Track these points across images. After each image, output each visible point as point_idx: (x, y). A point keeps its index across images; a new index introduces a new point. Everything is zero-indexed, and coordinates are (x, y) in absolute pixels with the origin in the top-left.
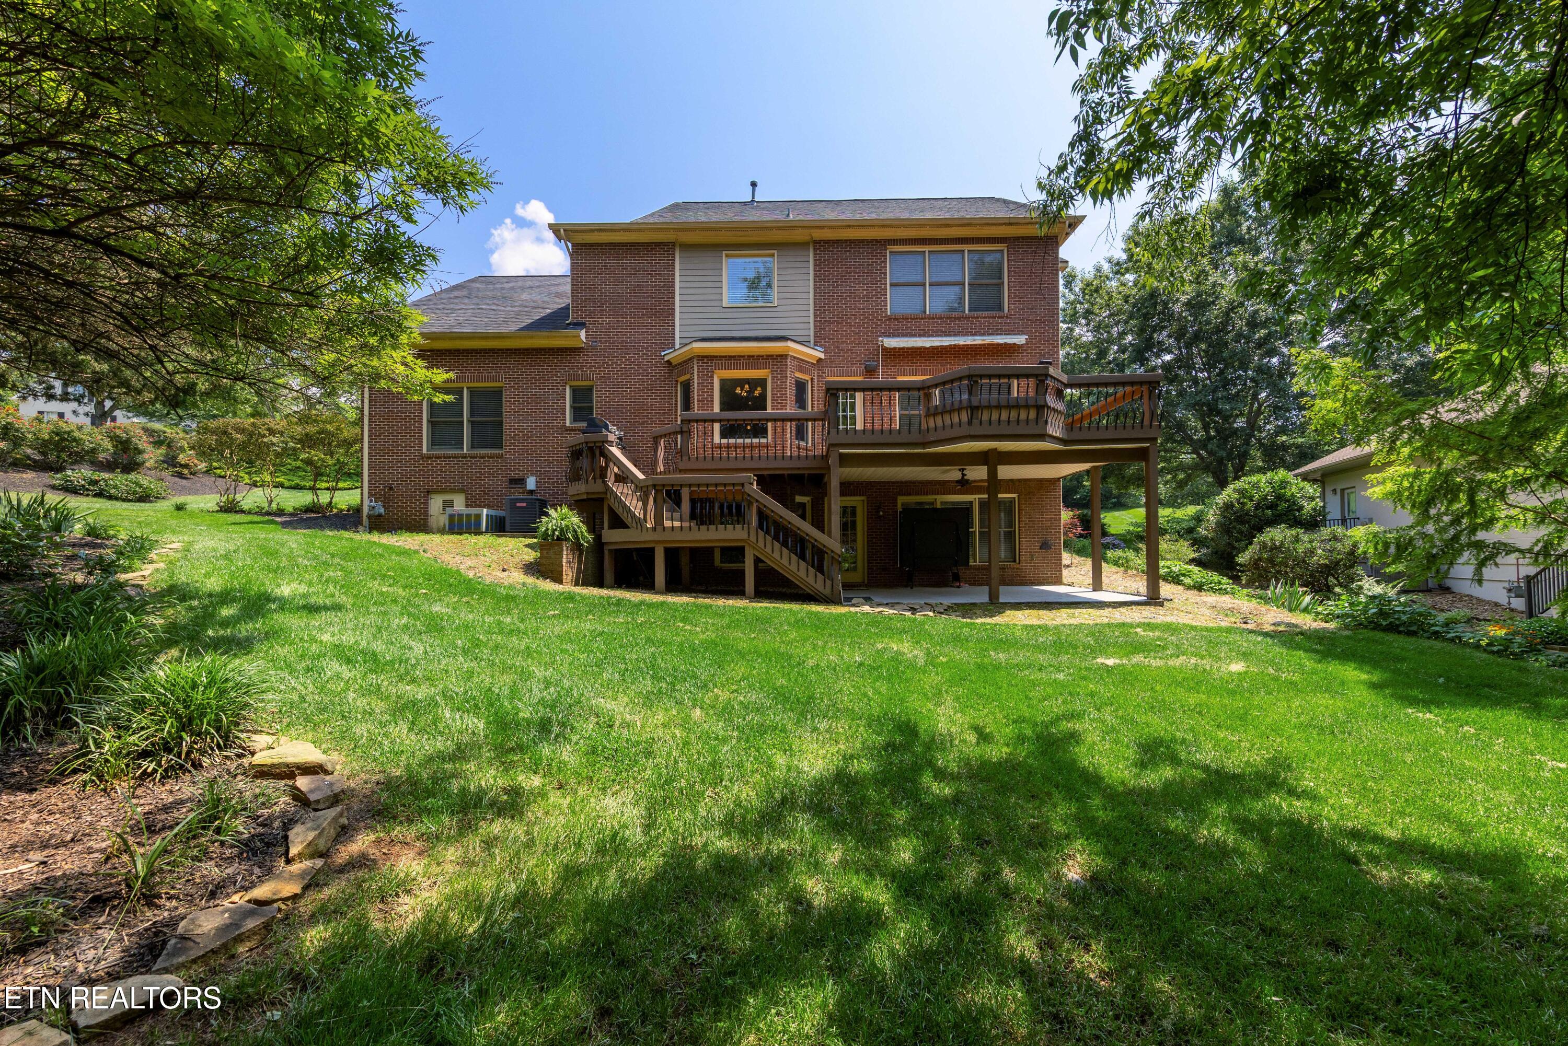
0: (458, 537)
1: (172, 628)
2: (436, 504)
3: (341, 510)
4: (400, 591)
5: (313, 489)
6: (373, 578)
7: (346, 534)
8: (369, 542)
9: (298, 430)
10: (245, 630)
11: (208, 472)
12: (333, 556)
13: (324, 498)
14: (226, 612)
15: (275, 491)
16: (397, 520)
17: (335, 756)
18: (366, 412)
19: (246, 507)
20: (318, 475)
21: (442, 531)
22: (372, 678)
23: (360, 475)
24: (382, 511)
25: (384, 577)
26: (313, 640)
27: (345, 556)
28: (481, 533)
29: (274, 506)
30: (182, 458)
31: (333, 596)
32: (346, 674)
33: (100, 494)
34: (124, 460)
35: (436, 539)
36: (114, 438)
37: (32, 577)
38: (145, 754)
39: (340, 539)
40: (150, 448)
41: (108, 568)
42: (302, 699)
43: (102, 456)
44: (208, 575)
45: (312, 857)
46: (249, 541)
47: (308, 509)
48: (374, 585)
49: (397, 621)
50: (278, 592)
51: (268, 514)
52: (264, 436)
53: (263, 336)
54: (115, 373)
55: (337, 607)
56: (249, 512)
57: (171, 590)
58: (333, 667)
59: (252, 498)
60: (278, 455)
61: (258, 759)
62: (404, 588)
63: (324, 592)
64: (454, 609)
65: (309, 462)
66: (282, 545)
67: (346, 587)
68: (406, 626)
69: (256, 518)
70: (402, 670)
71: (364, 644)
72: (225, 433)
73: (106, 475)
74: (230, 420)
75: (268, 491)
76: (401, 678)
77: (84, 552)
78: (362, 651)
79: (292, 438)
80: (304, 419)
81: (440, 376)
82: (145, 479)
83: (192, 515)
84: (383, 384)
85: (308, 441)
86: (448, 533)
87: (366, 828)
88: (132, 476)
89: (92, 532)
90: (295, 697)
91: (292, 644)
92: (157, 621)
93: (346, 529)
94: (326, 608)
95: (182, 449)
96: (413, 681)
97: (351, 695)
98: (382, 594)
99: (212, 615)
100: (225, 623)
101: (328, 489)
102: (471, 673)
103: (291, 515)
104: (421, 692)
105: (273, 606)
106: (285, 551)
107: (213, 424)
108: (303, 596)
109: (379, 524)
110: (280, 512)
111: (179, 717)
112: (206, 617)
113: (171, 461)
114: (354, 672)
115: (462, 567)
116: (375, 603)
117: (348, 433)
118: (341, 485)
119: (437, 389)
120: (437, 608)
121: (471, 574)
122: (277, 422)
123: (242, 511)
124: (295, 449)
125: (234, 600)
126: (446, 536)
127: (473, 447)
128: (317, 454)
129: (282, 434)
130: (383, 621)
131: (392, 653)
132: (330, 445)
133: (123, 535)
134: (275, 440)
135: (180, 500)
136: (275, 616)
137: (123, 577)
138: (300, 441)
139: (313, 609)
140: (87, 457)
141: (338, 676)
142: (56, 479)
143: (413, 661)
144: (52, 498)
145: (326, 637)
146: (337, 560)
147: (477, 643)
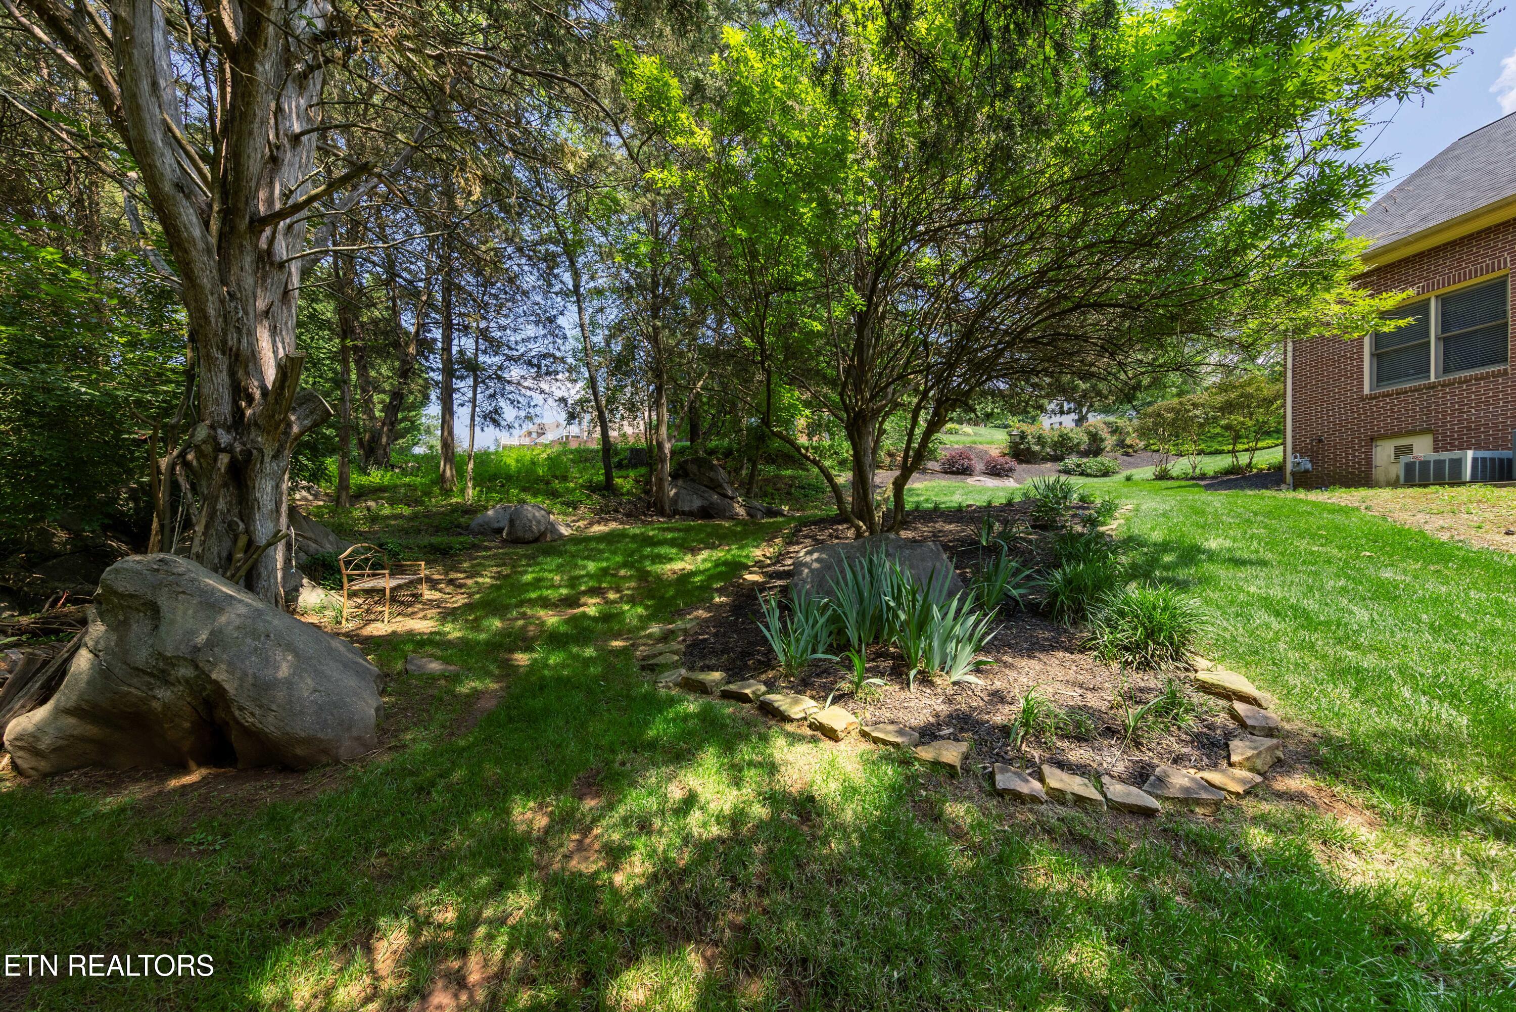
0: (1421, 490)
1: (1134, 566)
2: (1384, 452)
3: (1261, 470)
4: (1335, 552)
5: (1233, 452)
6: (1301, 536)
7: (1267, 493)
8: (1294, 499)
9: (1221, 399)
10: (1182, 574)
11: (1145, 449)
12: (1256, 514)
13: (1244, 459)
14: (1167, 558)
15: (1199, 458)
16: (1328, 475)
17: (1268, 695)
18: (1290, 365)
19: (1174, 475)
20: (1237, 438)
21: (1394, 484)
22: (1302, 633)
23: (1279, 432)
24: (1309, 466)
25: (1313, 536)
26: (1240, 589)
27: (1269, 514)
28: (1464, 483)
29: (1198, 471)
30: (1128, 441)
31: (1257, 552)
32: (1275, 625)
33: (1082, 474)
34: (1094, 448)
35: (1385, 494)
36: (1089, 433)
37: (1057, 528)
38: (1127, 649)
39: (1263, 498)
40: (1108, 436)
41: (1092, 522)
42: (1234, 639)
43: (1083, 447)
44: (1152, 529)
45: (1251, 770)
46: (1180, 502)
47: (1228, 472)
48: (1303, 544)
49: (1332, 583)
50: (1206, 545)
51: (1193, 478)
52: (1189, 411)
53: (1196, 328)
54: (1094, 387)
55: (1263, 563)
56: (1177, 479)
57: (1130, 539)
58: (1261, 616)
59: (1180, 466)
60: (1201, 425)
61: (1201, 676)
62: (1340, 548)
63: (1248, 547)
64: (1415, 577)
65: (1228, 427)
66: (1208, 504)
67: (1271, 545)
68: (1343, 588)
69: (1183, 483)
70: (1340, 633)
71: (1294, 601)
72: (1159, 415)
73: (1085, 460)
74: (1161, 403)
75: (1192, 458)
76: (1339, 641)
77: (1080, 512)
78: (1291, 607)
79: (1213, 407)
80: (1222, 388)
81: (1392, 299)
82: (1105, 460)
83: (1137, 484)
84: (1313, 332)
85: (1229, 407)
86: (1402, 486)
87: (1303, 770)
88: (1099, 459)
89: (1082, 499)
90: (1228, 636)
91: (1222, 590)
92: (1124, 559)
93: (1267, 488)
94: (1252, 563)
95: (1128, 433)
96: (1356, 647)
97: (1282, 646)
98: (1312, 553)
99: (1157, 560)
100: (1167, 567)
101: (1247, 450)
102: (1445, 657)
103: (1213, 478)
104: (1369, 661)
105: (1203, 557)
106: (1210, 510)
107: (1150, 410)
108: (1230, 550)
109: (1303, 481)
110: (1203, 477)
111: (1145, 628)
112: (1153, 562)
113: (1121, 444)
114: (1283, 625)
115: (1427, 527)
116: (1304, 562)
117: (1268, 391)
118: (1260, 445)
119: (1385, 315)
120: (1387, 574)
121: (1444, 537)
122: (1199, 396)
123: (1172, 478)
124: (1215, 418)
125: (1172, 550)
126: (1399, 490)
127: (1446, 370)
128: (1236, 419)
129: (1203, 405)
130: (1314, 580)
131: (1328, 614)
132: (1249, 406)
133: (1098, 502)
134: (1198, 412)
135: (1128, 473)
136: (1205, 565)
137: (1102, 529)
138: (1221, 409)
139: (1239, 563)
140: (1074, 449)
141: (1268, 626)
142: (1060, 466)
143: (1355, 627)
144: (1063, 478)
145: (1253, 589)
146: (1260, 518)
147: (1456, 622)
